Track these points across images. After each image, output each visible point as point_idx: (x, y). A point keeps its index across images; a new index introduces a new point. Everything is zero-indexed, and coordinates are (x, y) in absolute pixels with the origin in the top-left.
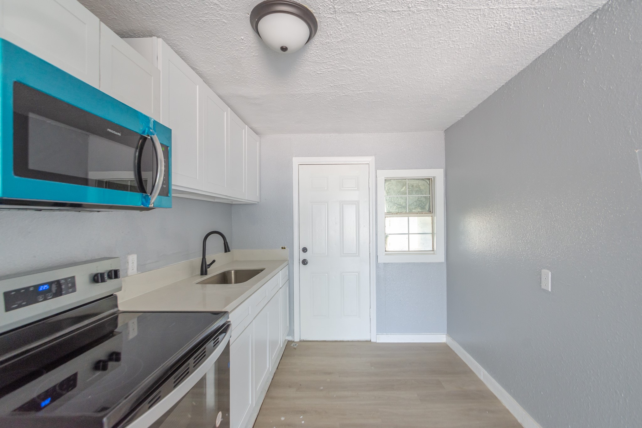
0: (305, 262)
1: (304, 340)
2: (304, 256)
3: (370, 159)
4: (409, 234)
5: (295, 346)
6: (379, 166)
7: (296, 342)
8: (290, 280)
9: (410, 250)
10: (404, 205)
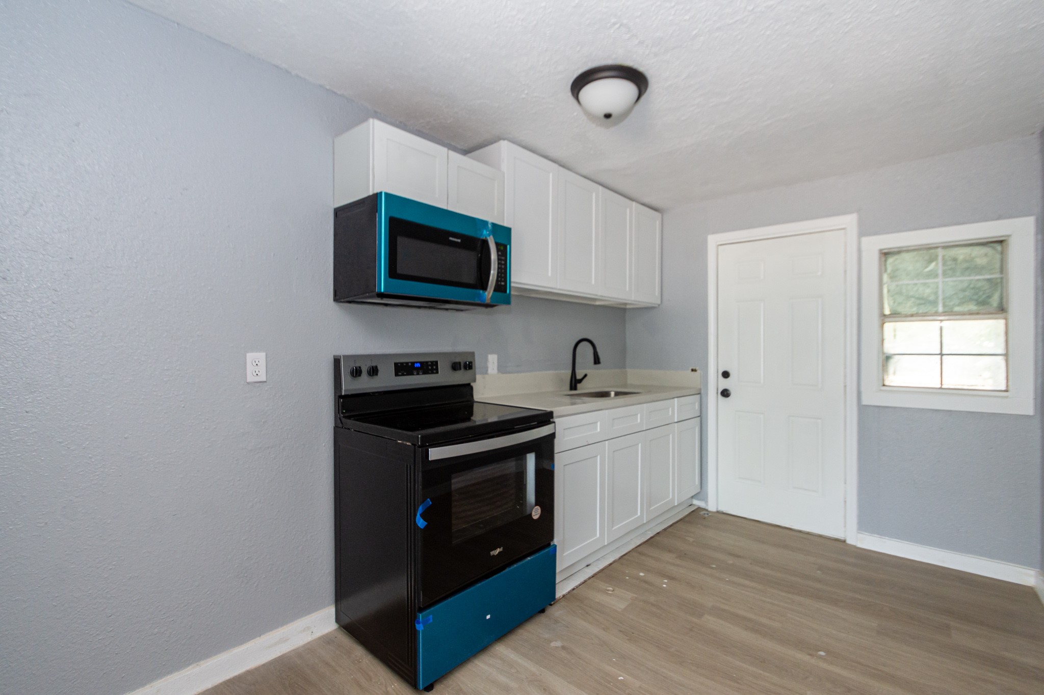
0: (725, 393)
1: (724, 512)
2: (724, 384)
3: (850, 221)
4: (941, 355)
5: (706, 516)
6: (865, 230)
7: (710, 512)
8: (701, 417)
9: (943, 387)
10: (932, 298)
